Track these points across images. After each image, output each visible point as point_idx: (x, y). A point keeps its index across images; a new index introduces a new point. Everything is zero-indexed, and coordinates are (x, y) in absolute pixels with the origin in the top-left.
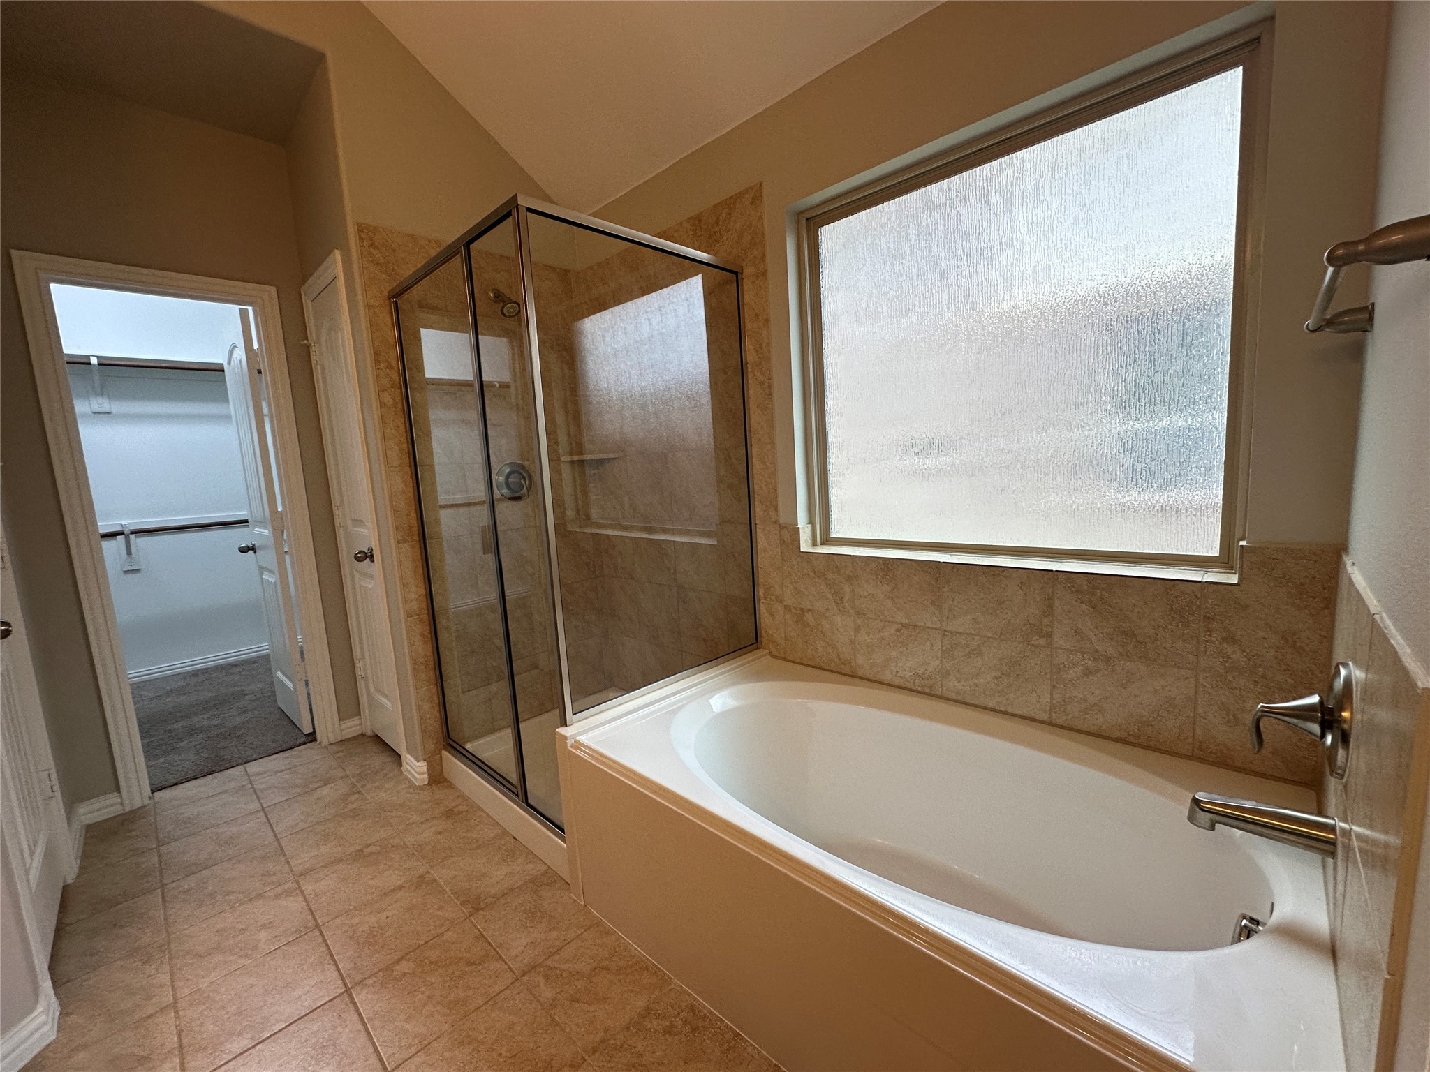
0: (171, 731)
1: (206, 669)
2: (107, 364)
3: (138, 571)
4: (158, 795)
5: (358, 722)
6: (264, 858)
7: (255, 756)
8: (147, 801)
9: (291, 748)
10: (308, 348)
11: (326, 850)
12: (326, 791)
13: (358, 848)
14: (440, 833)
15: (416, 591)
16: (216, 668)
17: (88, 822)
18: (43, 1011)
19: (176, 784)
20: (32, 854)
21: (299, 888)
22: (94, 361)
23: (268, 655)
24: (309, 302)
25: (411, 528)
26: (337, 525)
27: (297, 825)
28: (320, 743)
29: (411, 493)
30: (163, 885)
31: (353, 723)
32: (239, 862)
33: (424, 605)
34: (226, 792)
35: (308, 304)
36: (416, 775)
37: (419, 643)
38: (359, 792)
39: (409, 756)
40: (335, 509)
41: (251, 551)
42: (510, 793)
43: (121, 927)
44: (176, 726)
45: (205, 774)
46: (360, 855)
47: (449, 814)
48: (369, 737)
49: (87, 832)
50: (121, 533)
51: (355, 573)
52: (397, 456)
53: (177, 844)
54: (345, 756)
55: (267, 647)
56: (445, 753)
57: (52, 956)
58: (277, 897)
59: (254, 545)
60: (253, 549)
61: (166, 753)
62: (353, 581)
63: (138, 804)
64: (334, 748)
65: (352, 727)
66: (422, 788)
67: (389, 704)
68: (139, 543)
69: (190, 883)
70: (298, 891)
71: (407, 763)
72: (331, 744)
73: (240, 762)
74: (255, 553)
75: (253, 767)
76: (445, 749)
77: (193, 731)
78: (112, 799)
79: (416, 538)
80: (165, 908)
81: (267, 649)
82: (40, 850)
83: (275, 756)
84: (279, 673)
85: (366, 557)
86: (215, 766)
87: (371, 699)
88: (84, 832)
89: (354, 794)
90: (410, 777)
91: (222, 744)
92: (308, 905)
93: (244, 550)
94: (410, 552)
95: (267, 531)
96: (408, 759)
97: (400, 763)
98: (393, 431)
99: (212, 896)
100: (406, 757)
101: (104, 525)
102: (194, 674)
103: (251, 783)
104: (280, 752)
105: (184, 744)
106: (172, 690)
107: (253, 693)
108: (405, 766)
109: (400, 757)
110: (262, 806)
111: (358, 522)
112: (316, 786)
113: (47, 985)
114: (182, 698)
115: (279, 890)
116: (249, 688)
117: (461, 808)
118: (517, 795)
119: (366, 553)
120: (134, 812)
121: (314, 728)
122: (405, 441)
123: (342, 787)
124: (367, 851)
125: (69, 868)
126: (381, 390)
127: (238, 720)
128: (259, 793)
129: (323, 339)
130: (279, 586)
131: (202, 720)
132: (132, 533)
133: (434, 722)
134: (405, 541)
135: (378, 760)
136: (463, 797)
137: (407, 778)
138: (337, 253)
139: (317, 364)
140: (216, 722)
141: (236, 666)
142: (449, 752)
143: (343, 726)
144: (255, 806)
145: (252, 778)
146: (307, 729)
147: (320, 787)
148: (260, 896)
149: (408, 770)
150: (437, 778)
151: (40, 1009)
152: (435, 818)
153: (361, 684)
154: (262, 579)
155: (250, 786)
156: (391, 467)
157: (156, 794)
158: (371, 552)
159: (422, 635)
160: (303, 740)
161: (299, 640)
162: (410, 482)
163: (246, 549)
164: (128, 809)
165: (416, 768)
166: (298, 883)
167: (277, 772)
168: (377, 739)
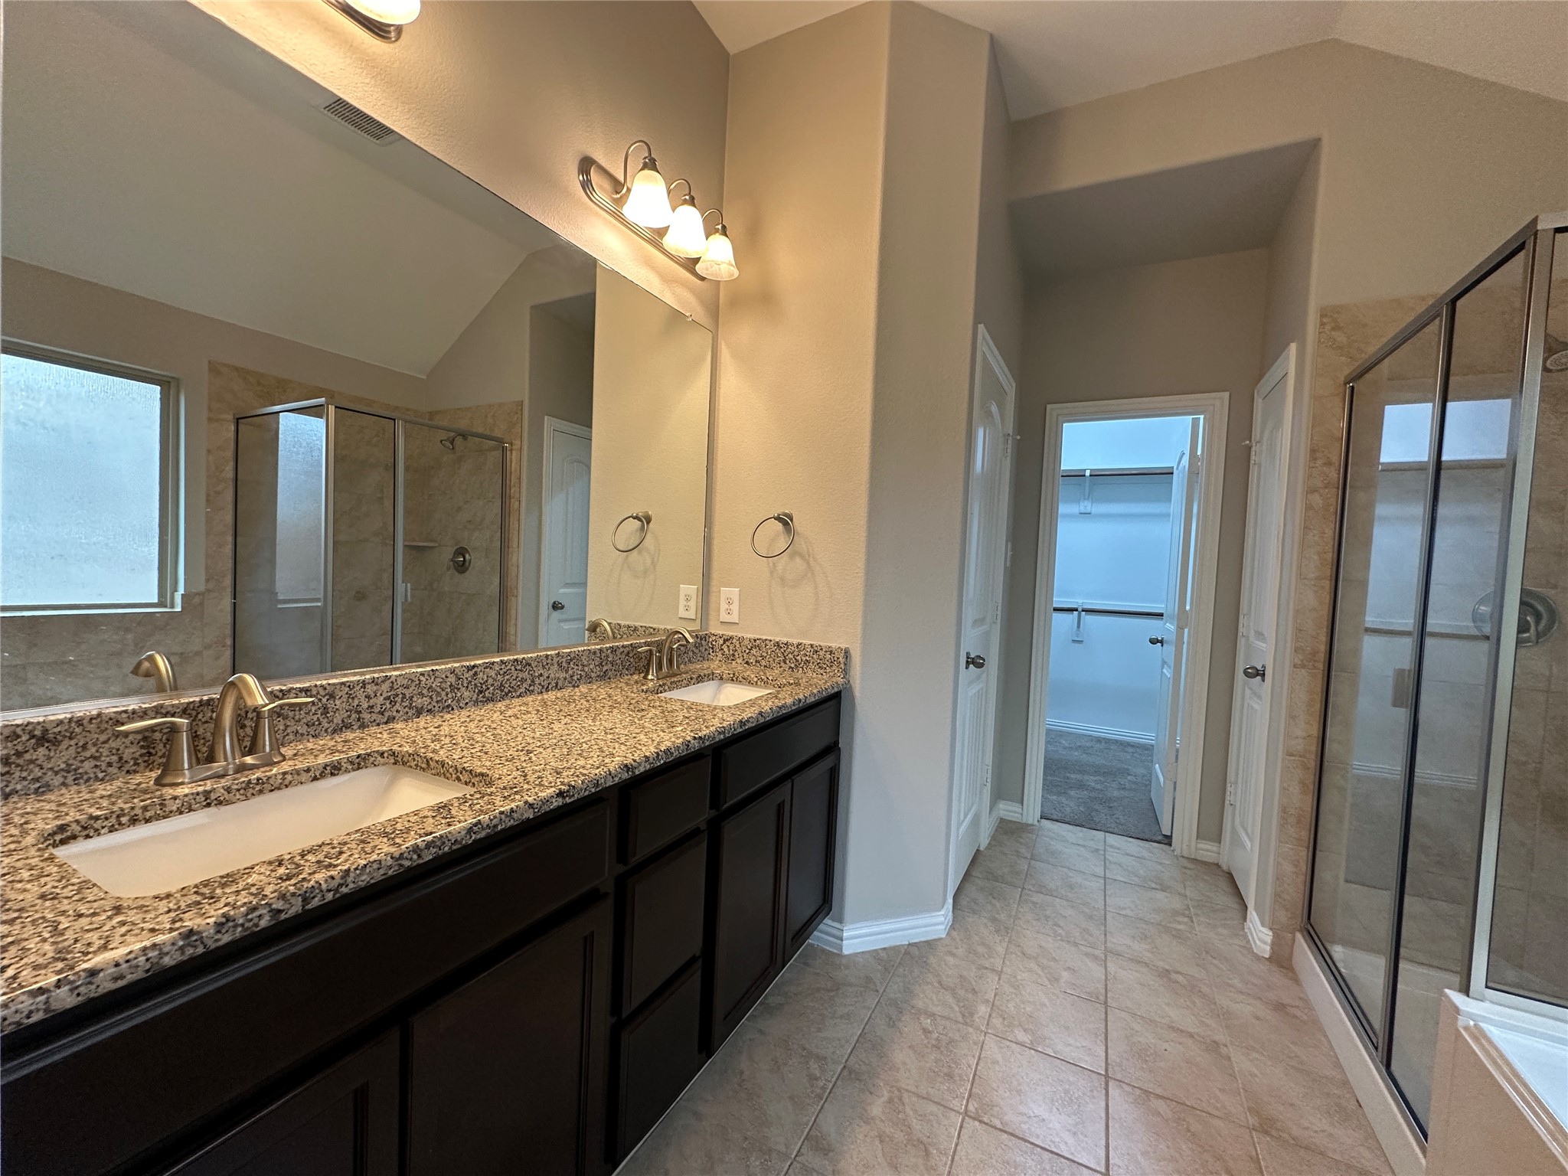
0: (1068, 778)
1: (1109, 740)
2: (1096, 475)
3: (1081, 642)
4: (1046, 823)
5: (1215, 849)
6: (1091, 917)
7: (1116, 830)
8: (1036, 823)
9: (1146, 840)
10: (1249, 448)
11: (1140, 948)
12: (1160, 895)
13: (1167, 967)
14: (1258, 1018)
15: (1306, 728)
16: (1116, 741)
17: (1001, 816)
18: (943, 915)
19: (1057, 821)
20: (965, 817)
21: (1105, 961)
22: (1088, 473)
23: (1153, 746)
24: (1260, 400)
25: (1314, 653)
26: (1240, 634)
27: (1125, 908)
28: (1173, 851)
29: (1325, 612)
30: (1023, 888)
31: (1209, 847)
32: (1072, 907)
33: (1313, 748)
34: (1084, 846)
35: (1259, 404)
36: (1258, 942)
37: (1295, 789)
38: (1190, 918)
39: (1254, 914)
40: (1241, 617)
41: (1159, 644)
42: (1368, 1041)
43: (994, 898)
44: (1072, 776)
45: (1077, 822)
46: (1165, 974)
47: (1280, 1007)
48: (1223, 871)
49: (1000, 822)
50: (1076, 610)
51: (1246, 688)
52: (1317, 565)
53: (1042, 865)
54: (1191, 876)
55: (1154, 738)
56: (1299, 936)
57: (958, 888)
58: (1087, 954)
59: (1163, 638)
60: (1161, 642)
61: (1059, 794)
62: (1243, 699)
63: (1030, 822)
64: (1185, 863)
65: (1207, 851)
66: (1259, 958)
67: (1248, 844)
68: (1088, 619)
69: (1037, 898)
70: (1103, 963)
71: (1251, 922)
72: (1183, 857)
73: (1103, 829)
74: (1162, 646)
75: (1112, 839)
76: (1301, 931)
77: (1081, 786)
78: (1017, 808)
79: (1321, 666)
80: (1019, 905)
81: (1152, 740)
82: (970, 816)
83: (1131, 839)
84: (1157, 765)
85: (1258, 675)
86: (1084, 821)
87: (1234, 831)
88: (998, 821)
89: (1184, 915)
90: (1250, 938)
91: (1096, 807)
92: (1106, 981)
93: (1153, 641)
94: (1309, 682)
95: (1173, 627)
96: (1253, 915)
97: (1245, 919)
98: (1316, 538)
99: (1047, 918)
100: (1251, 913)
101: (1058, 601)
102: (1099, 740)
103: (1105, 851)
104: (1138, 838)
105: (1072, 793)
106: (1080, 746)
107: (1136, 776)
108: (1248, 924)
109: (1247, 907)
110: (1105, 874)
111: (1260, 635)
112: (1153, 885)
113: (950, 901)
114: (1084, 756)
115: (1090, 950)
116: (1134, 770)
117: (1298, 1013)
118: (1376, 1048)
119: (1258, 670)
120: (1028, 825)
121: (1172, 833)
122: (1331, 550)
123: (1177, 904)
124: (1174, 976)
125: (984, 842)
126: (1311, 491)
127: (1116, 793)
128: (1107, 862)
129: (1265, 439)
130: (1171, 681)
131: (1091, 780)
132: (1083, 611)
133: (1295, 892)
134: (1303, 666)
135: (1225, 900)
136: (1305, 1000)
137: (1245, 936)
138: (1293, 346)
139: (1255, 464)
140: (1099, 786)
141: (1133, 746)
142: (1304, 937)
143: (1200, 846)
144: (1100, 871)
145: (1107, 847)
146: (1166, 831)
147: (1156, 889)
148: (1076, 944)
149: (1249, 929)
150: (1281, 960)
151: (942, 912)
152: (1260, 999)
153: (1228, 810)
154: (1162, 672)
155: (1102, 852)
156: (1303, 579)
157: (1043, 820)
158: (1264, 671)
159: (1302, 783)
160: (1160, 838)
161: (1178, 742)
162: (1327, 598)
163: (1156, 641)
164: (1024, 821)
165: (1260, 935)
166: (1106, 956)
167: (1128, 855)
168: (1230, 877)
